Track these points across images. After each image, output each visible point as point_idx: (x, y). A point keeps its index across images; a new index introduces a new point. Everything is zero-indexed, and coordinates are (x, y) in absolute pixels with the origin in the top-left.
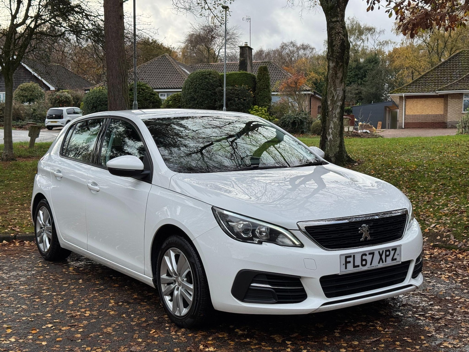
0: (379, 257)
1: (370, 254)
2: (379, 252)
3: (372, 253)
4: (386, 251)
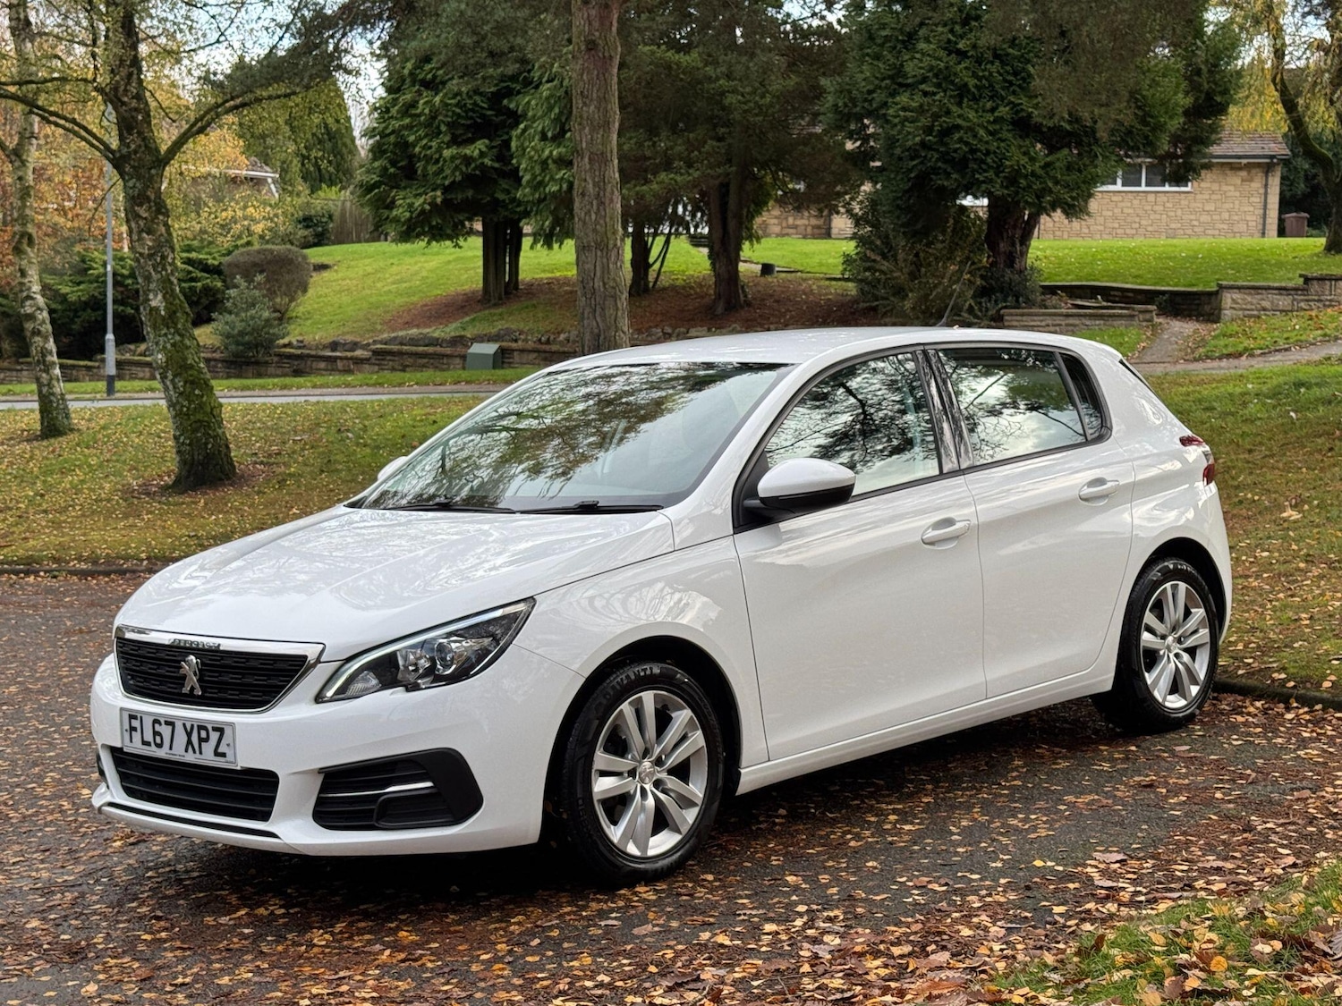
0: (186, 738)
1: (167, 723)
3: (170, 723)
4: (200, 728)
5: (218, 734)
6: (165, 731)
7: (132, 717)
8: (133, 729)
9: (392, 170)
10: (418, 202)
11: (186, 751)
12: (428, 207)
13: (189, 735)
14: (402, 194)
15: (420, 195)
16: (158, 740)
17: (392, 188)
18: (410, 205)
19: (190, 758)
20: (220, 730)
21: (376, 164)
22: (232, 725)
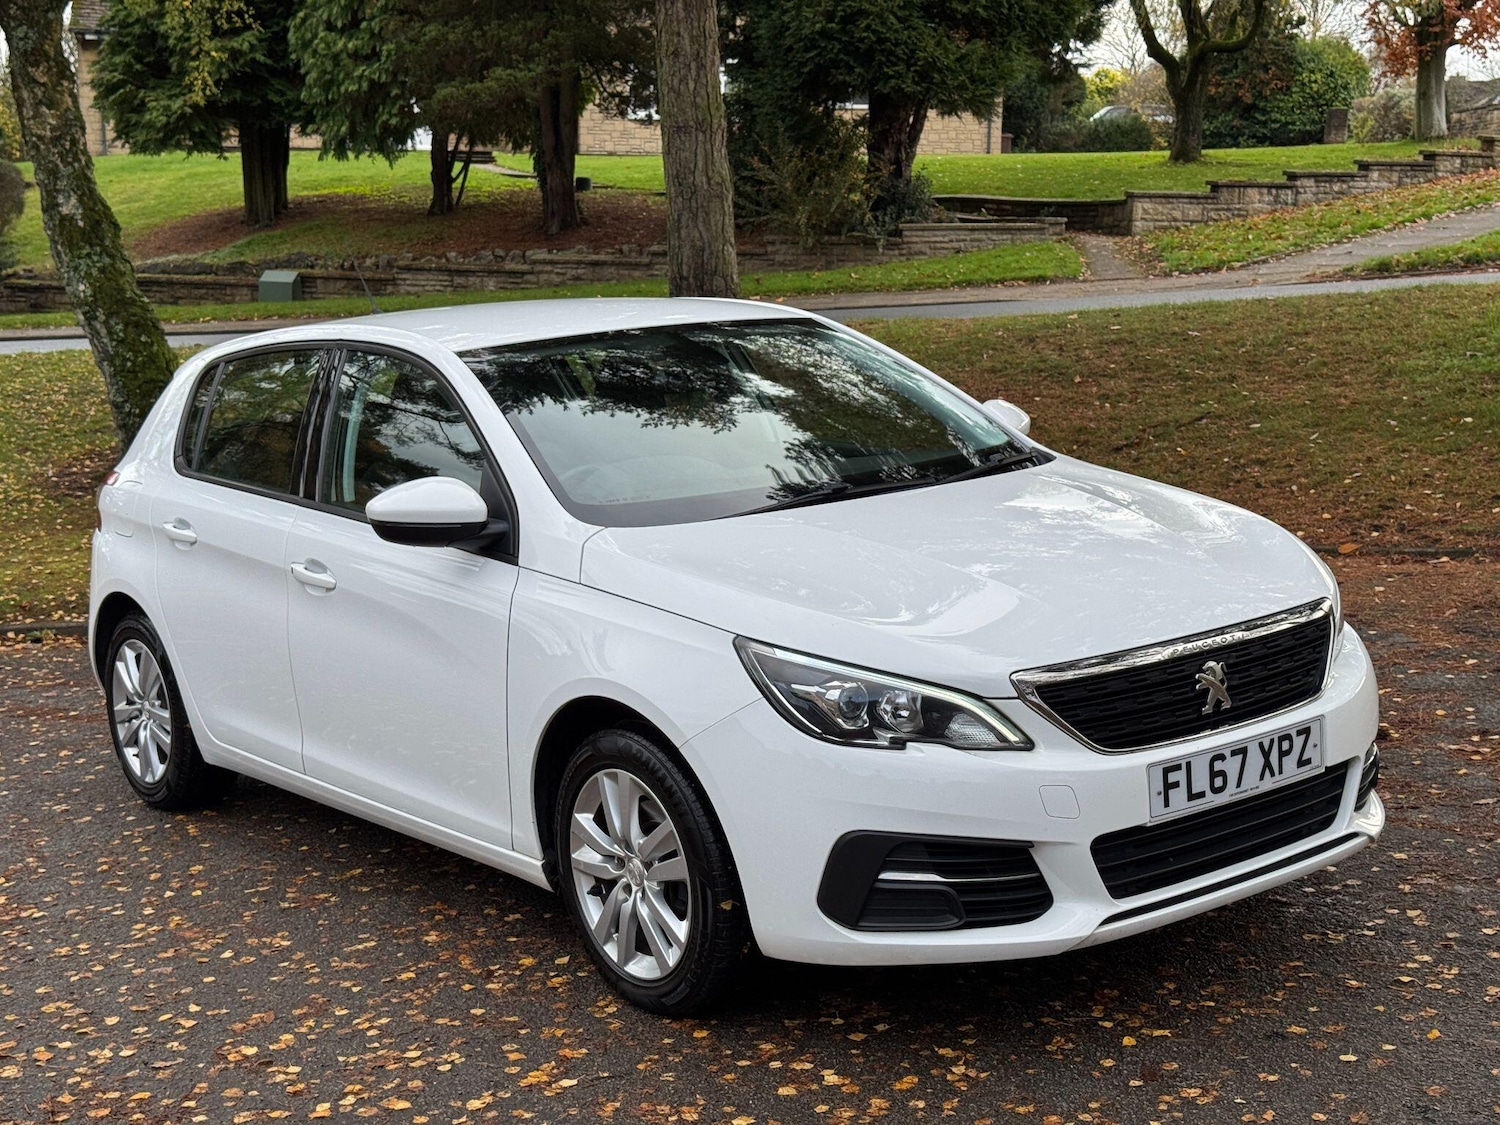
2: (1261, 745)
5: (1303, 737)
6: (1231, 766)
7: (1166, 771)
8: (1169, 786)
9: (138, 67)
10: (176, 105)
11: (1262, 777)
12: (189, 110)
13: (1266, 754)
14: (153, 95)
15: (176, 96)
16: (1218, 782)
17: (139, 88)
18: (167, 108)
19: (1269, 784)
20: (1305, 731)
21: (117, 59)
22: (1320, 718)
